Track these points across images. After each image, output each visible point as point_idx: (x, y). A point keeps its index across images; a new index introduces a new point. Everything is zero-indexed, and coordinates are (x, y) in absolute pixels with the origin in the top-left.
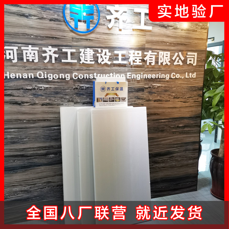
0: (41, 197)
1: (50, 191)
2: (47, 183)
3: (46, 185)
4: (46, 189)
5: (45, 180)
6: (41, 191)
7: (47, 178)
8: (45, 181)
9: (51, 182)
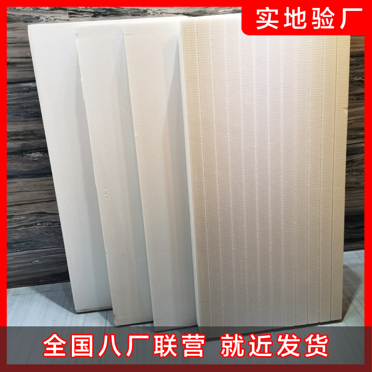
0: (30, 243)
1: (47, 232)
2: (37, 216)
3: (35, 220)
4: (37, 227)
5: (32, 209)
6: (27, 232)
7: (35, 205)
8: (33, 212)
9: (46, 213)
